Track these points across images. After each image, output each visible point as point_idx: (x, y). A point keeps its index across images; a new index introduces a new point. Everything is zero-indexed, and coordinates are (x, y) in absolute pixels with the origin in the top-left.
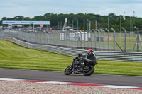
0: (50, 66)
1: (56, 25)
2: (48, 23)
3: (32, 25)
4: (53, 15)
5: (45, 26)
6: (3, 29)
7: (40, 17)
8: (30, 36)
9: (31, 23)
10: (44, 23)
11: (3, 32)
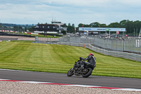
0: (125, 73)
1: (132, 32)
2: (124, 30)
3: (108, 32)
4: (129, 22)
5: (121, 33)
6: (80, 35)
7: (117, 23)
8: (106, 42)
9: (107, 29)
10: (120, 30)
11: (79, 39)
